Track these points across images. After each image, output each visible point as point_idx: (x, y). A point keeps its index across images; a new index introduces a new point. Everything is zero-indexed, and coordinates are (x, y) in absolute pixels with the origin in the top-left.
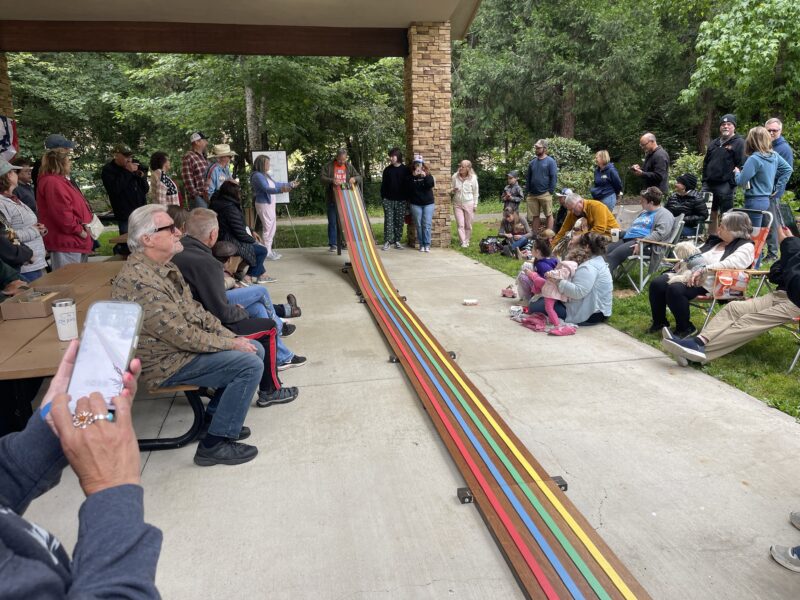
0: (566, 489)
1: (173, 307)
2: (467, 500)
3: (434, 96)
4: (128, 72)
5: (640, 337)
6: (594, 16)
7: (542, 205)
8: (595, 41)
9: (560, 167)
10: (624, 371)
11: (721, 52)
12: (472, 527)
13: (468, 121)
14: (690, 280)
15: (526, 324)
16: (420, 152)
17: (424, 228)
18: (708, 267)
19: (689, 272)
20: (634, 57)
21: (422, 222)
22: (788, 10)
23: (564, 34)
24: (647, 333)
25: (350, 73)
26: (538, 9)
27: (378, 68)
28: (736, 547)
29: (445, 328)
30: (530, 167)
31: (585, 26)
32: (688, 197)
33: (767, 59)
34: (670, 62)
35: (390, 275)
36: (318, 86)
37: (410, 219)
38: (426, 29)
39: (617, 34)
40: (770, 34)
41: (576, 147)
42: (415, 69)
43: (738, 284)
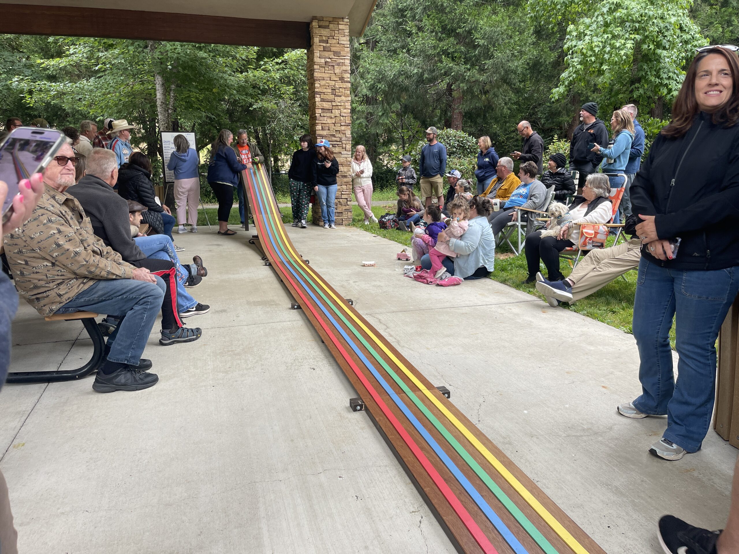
0: (449, 397)
1: (69, 231)
2: (359, 408)
3: (334, 86)
4: (39, 61)
5: (517, 286)
6: (477, 23)
7: (433, 186)
8: (479, 45)
9: (450, 156)
10: (502, 311)
11: (584, 51)
12: (362, 429)
13: (369, 117)
14: (560, 234)
15: (418, 278)
16: (322, 137)
17: (328, 207)
18: (574, 222)
19: (559, 227)
20: (513, 61)
21: (327, 201)
22: (641, 16)
23: (452, 39)
24: (523, 283)
25: (258, 67)
26: (428, 16)
27: (283, 62)
28: (596, 433)
29: (345, 284)
30: (423, 152)
31: (469, 32)
32: (558, 174)
33: (624, 57)
34: (543, 68)
35: (295, 245)
36: (226, 76)
37: (314, 199)
38: (327, 24)
39: (498, 40)
40: (627, 36)
41: (463, 137)
42: (316, 60)
43: (599, 236)
